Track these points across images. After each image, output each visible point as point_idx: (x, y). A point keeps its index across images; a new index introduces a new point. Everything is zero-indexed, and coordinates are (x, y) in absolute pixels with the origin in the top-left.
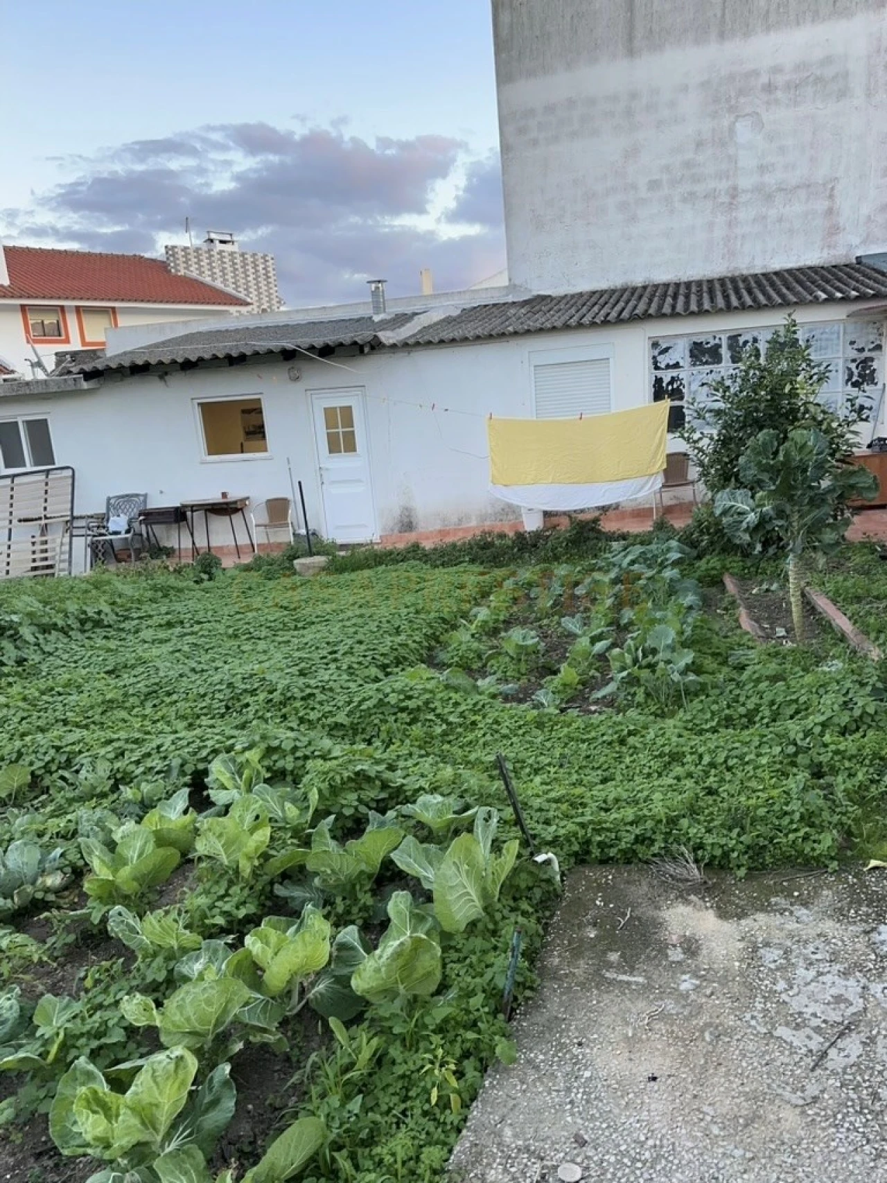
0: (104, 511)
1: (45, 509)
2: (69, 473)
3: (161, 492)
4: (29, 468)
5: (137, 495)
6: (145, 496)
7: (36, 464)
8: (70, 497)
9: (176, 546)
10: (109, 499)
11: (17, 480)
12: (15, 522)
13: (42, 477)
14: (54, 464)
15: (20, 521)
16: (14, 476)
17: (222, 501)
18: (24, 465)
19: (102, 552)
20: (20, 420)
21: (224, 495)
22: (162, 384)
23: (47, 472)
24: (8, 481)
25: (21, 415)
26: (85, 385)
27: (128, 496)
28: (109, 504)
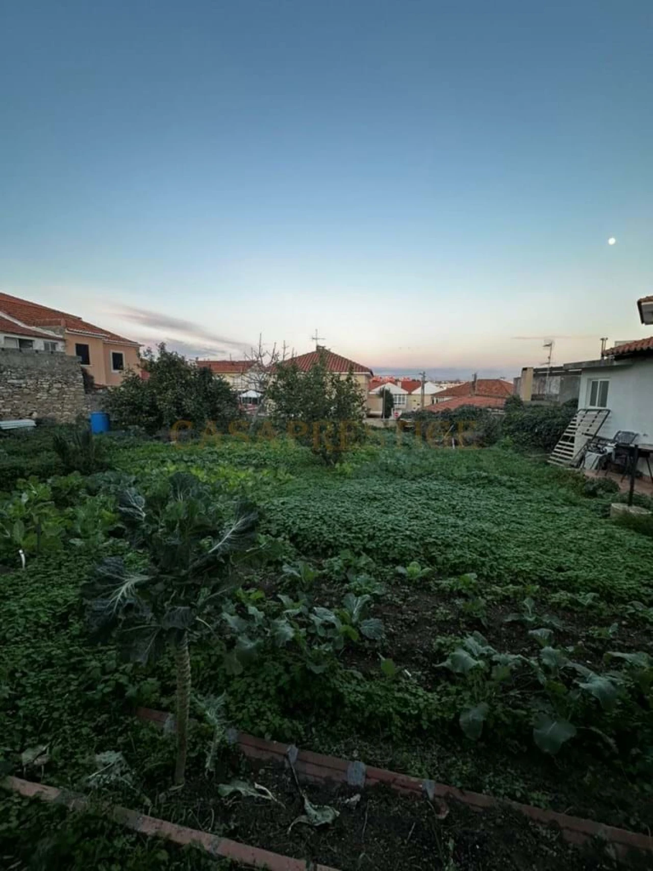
0: (611, 438)
1: (588, 430)
2: (607, 413)
3: (645, 435)
4: (596, 407)
5: (633, 434)
6: (637, 435)
7: (599, 406)
8: (599, 425)
10: (619, 432)
11: (588, 413)
12: (578, 434)
13: (596, 413)
14: (604, 407)
15: (583, 434)
16: (588, 411)
18: (594, 405)
20: (599, 380)
23: (600, 411)
24: (585, 412)
25: (600, 378)
26: (615, 363)
27: (628, 433)
28: (617, 435)
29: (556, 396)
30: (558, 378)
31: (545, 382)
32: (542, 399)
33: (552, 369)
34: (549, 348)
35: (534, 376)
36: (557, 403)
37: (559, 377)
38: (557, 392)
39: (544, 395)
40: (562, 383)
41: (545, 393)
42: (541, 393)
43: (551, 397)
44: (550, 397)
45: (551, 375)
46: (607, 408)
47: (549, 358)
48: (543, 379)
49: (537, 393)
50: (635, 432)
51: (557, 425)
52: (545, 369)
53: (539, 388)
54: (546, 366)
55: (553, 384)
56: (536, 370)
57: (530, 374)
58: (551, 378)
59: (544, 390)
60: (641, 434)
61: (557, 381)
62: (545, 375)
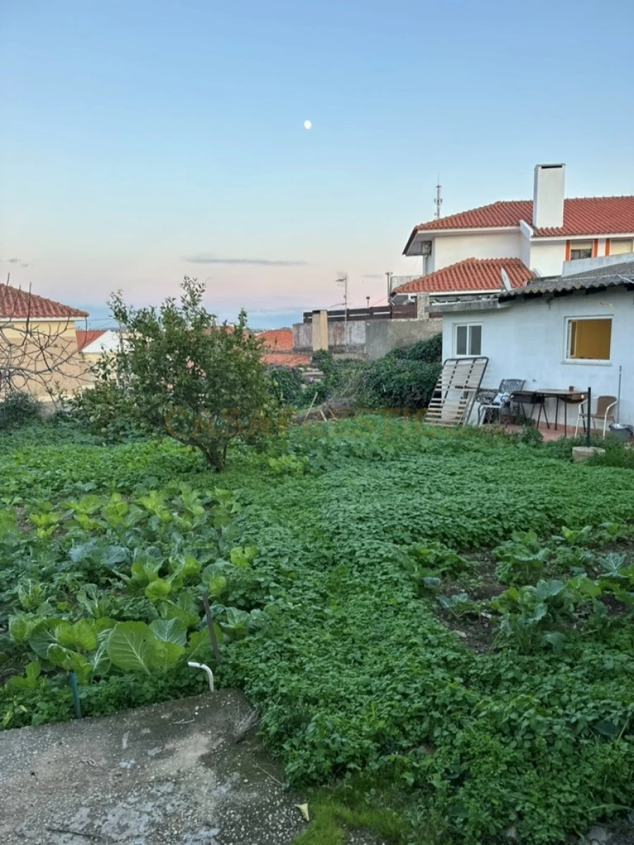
0: (497, 388)
1: (467, 382)
2: (485, 361)
3: (534, 380)
4: (468, 356)
5: (520, 381)
6: (524, 382)
7: (472, 353)
8: (480, 377)
9: (537, 419)
10: (503, 381)
11: (460, 363)
12: (452, 387)
13: (471, 362)
14: (480, 354)
15: (456, 387)
16: (458, 360)
17: (568, 393)
18: (465, 353)
19: (491, 416)
20: (468, 326)
21: (571, 388)
22: (547, 306)
23: (475, 359)
24: (454, 363)
25: (469, 322)
26: (499, 306)
27: (514, 381)
28: (502, 384)
29: (362, 346)
30: (362, 324)
31: (342, 329)
32: (342, 352)
33: (349, 311)
34: (343, 283)
35: (330, 320)
36: (365, 355)
37: (363, 322)
38: (363, 341)
39: (343, 346)
40: (368, 329)
41: (344, 343)
42: (338, 343)
43: (355, 347)
44: (353, 348)
45: (349, 319)
46: (482, 355)
47: (345, 297)
48: (339, 324)
49: (333, 344)
50: (523, 379)
51: (409, 381)
52: (341, 312)
53: (335, 336)
54: (343, 308)
55: (354, 332)
56: (329, 313)
57: (324, 318)
58: (351, 323)
59: (342, 340)
60: (529, 380)
61: (358, 327)
62: (341, 319)
